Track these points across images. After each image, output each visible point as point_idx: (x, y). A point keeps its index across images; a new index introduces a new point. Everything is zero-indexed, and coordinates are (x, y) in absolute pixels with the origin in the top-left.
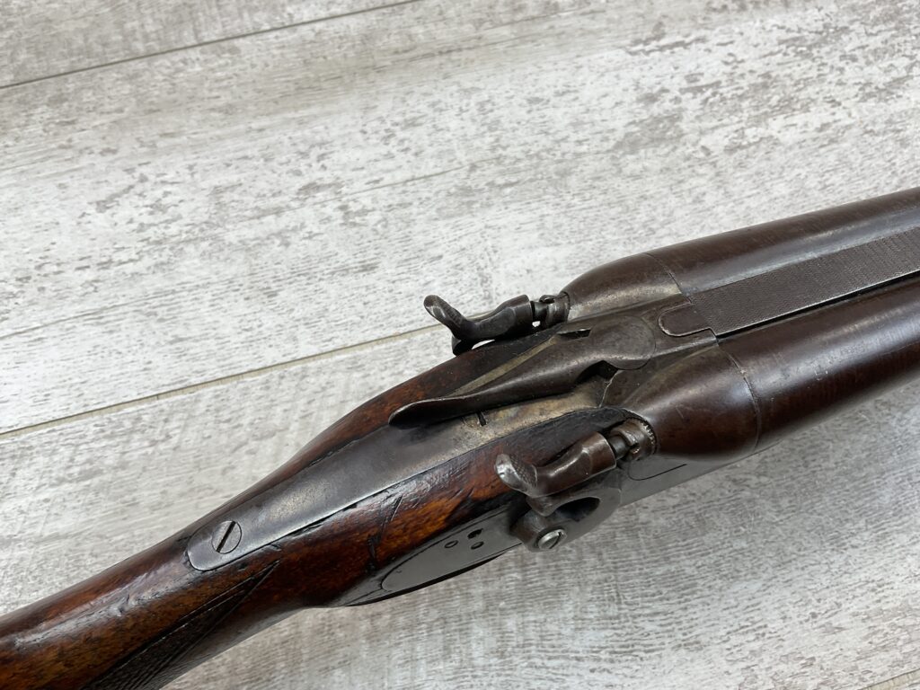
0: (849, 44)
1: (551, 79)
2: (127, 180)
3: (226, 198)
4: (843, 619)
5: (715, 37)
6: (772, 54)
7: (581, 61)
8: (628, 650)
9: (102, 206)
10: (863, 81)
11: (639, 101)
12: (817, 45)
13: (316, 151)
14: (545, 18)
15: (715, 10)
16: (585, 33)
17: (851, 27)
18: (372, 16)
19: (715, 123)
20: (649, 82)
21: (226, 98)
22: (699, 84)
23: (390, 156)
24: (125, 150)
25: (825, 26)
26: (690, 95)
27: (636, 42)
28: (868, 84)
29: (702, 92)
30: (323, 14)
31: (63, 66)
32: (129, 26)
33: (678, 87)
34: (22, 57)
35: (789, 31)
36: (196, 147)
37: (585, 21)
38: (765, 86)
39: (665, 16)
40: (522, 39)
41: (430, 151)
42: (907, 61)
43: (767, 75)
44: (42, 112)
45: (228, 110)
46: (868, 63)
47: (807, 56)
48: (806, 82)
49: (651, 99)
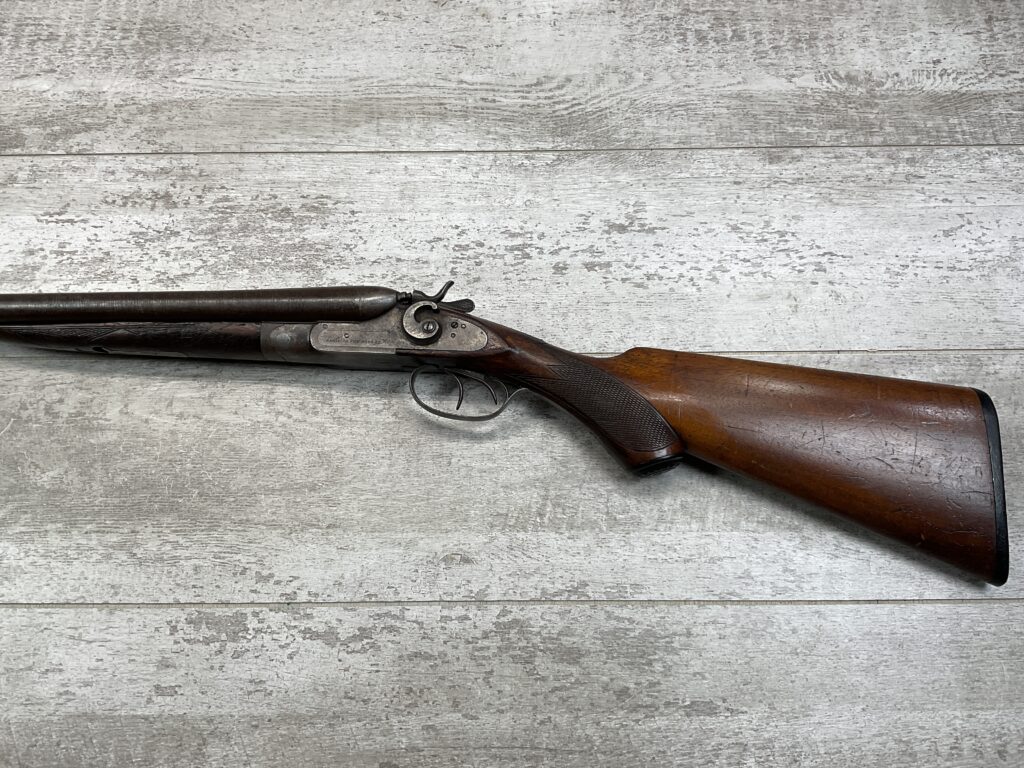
0: (172, 244)
5: (94, 220)
6: (121, 240)
7: (7, 219)
10: (163, 271)
11: (24, 252)
12: (152, 240)
15: (106, 202)
16: (22, 200)
17: (182, 233)
19: (57, 277)
20: (36, 243)
22: (64, 250)
25: (166, 229)
26: (54, 255)
27: (45, 214)
28: (164, 273)
29: (62, 255)
33: (51, 249)
35: (142, 226)
37: (26, 192)
38: (102, 260)
39: (74, 200)
42: (200, 263)
43: (108, 254)
46: (175, 260)
47: (141, 246)
48: (128, 263)
49: (31, 253)
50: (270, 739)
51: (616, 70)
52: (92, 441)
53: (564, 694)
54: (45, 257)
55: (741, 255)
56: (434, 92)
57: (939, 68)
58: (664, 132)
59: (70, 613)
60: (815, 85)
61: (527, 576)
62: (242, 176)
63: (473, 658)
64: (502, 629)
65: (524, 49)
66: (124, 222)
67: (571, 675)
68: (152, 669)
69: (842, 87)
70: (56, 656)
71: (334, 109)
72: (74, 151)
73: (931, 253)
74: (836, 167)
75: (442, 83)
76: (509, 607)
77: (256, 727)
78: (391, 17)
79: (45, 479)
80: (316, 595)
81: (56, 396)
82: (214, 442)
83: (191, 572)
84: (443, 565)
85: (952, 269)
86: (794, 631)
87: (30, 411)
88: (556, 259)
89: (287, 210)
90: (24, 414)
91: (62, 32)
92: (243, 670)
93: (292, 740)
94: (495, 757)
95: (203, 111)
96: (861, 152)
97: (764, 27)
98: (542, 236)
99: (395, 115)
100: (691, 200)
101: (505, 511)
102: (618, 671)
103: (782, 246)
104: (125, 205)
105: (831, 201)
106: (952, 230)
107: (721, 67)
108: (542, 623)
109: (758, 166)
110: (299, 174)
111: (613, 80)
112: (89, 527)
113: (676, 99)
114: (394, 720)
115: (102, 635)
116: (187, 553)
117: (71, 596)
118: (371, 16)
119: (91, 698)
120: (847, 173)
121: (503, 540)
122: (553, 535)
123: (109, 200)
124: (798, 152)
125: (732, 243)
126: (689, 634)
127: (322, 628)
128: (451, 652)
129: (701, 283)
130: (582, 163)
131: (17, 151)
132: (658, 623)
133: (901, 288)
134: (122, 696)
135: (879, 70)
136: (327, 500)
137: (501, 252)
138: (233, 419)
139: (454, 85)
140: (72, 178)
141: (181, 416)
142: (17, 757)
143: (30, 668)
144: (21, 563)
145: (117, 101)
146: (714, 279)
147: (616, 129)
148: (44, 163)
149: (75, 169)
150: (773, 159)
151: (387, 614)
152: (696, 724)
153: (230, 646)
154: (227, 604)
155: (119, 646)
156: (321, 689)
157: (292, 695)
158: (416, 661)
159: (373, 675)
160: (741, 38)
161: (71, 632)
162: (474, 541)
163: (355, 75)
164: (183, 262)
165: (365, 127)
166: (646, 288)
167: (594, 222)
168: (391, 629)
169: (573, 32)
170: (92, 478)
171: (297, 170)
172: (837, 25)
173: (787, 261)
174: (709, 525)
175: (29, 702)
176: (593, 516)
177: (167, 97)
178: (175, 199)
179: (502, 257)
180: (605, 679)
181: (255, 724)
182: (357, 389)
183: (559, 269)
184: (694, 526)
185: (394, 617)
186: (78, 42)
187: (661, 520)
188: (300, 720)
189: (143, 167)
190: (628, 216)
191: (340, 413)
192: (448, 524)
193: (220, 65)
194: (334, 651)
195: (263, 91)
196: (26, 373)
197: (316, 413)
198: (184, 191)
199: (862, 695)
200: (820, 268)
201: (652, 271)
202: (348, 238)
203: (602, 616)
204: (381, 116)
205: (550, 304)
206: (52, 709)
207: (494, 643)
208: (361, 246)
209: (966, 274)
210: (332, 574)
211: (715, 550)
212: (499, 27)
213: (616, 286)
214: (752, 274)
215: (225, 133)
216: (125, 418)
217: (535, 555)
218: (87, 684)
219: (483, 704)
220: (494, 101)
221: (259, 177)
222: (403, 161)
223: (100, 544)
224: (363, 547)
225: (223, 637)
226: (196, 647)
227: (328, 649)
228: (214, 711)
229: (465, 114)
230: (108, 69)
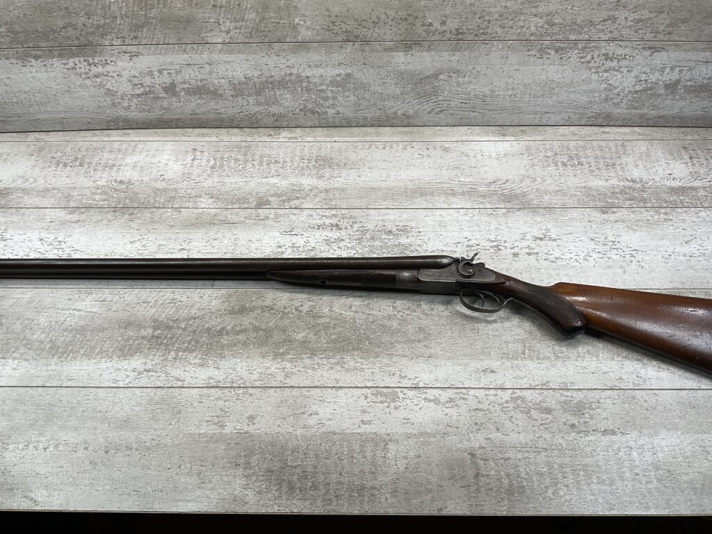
0: (342, 244)
1: (258, 236)
2: (140, 238)
3: (161, 247)
4: (254, 372)
5: (306, 235)
7: (267, 233)
8: (203, 365)
9: (131, 242)
12: (333, 243)
13: (189, 241)
14: (263, 220)
16: (273, 226)
17: (346, 240)
18: (219, 210)
20: (282, 243)
21: (172, 223)
23: (206, 246)
24: (142, 231)
25: (339, 238)
27: (284, 232)
30: (207, 207)
31: (136, 206)
32: (157, 199)
34: (127, 201)
35: (328, 237)
36: (159, 234)
37: (274, 223)
38: (312, 250)
39: (296, 226)
40: (255, 224)
41: (217, 247)
42: (355, 252)
44: (127, 216)
45: (172, 226)
46: (344, 250)
47: (329, 245)
48: (324, 251)
49: (280, 247)
50: (417, 443)
51: (528, 177)
52: (319, 322)
53: (547, 426)
54: (286, 249)
55: (597, 250)
56: (449, 185)
57: (672, 177)
58: (554, 201)
59: (318, 391)
60: (618, 183)
61: (522, 378)
62: (369, 218)
63: (503, 411)
64: (514, 399)
65: (486, 168)
66: (320, 235)
67: (548, 418)
68: (359, 414)
69: (630, 184)
70: (315, 408)
71: (406, 192)
72: (293, 207)
73: (681, 250)
74: (632, 216)
75: (451, 182)
76: (515, 391)
77: (409, 437)
78: (425, 156)
79: (300, 336)
80: (428, 384)
81: (299, 304)
82: (372, 322)
83: (370, 374)
84: (482, 373)
85: (691, 256)
86: (646, 401)
87: (289, 310)
88: (513, 251)
89: (390, 232)
90: (286, 311)
91: (281, 160)
92: (400, 414)
93: (426, 443)
94: (520, 451)
95: (348, 192)
96: (643, 210)
97: (592, 160)
98: (505, 242)
99: (432, 194)
100: (570, 228)
101: (506, 352)
102: (569, 417)
103: (614, 247)
104: (319, 228)
105: (633, 229)
106: (688, 241)
107: (575, 176)
108: (532, 397)
109: (598, 215)
110: (393, 218)
111: (528, 181)
112: (322, 356)
113: (557, 189)
114: (471, 436)
115: (334, 400)
116: (368, 367)
117: (318, 384)
118: (416, 155)
119: (333, 426)
120: (638, 218)
121: (508, 364)
122: (530, 362)
123: (312, 226)
124: (614, 209)
125: (592, 245)
126: (599, 402)
127: (432, 398)
128: (492, 409)
129: (581, 261)
130: (519, 213)
131: (268, 207)
132: (584, 398)
133: (670, 264)
134: (347, 425)
135: (645, 178)
136: (426, 346)
137: (488, 248)
138: (379, 314)
139: (457, 183)
140: (294, 218)
141: (356, 312)
142: (302, 450)
143: (303, 413)
144: (293, 370)
145: (309, 188)
146: (586, 259)
147: (532, 200)
148: (280, 212)
149: (294, 214)
150: (604, 213)
151: (461, 393)
152: (607, 439)
153: (392, 404)
154: (388, 387)
155: (342, 404)
156: (436, 422)
157: (423, 424)
158: (477, 411)
159: (459, 417)
160: (582, 165)
161: (320, 399)
162: (495, 364)
163: (413, 179)
164: (348, 252)
165: (419, 199)
166: (556, 263)
167: (528, 236)
168: (463, 399)
169: (507, 162)
170: (320, 336)
171: (393, 215)
172: (624, 160)
173: (617, 253)
174: (601, 359)
175: (304, 427)
176: (547, 354)
177: (332, 186)
178: (341, 226)
179: (489, 250)
180: (564, 420)
181: (409, 436)
182: (432, 302)
183: (516, 255)
184: (594, 359)
185: (464, 394)
186: (289, 164)
187: (579, 356)
188: (429, 435)
189: (325, 214)
190: (543, 234)
191: (426, 311)
192: (482, 357)
193: (353, 175)
194: (440, 407)
195: (374, 185)
196: (284, 294)
197: (415, 312)
198: (344, 223)
199: (680, 427)
200: (632, 256)
201: (557, 256)
202: (419, 242)
203: (559, 395)
204: (426, 195)
205: (513, 269)
206: (315, 430)
207: (511, 405)
208: (425, 245)
209: (698, 259)
210: (432, 377)
211: (606, 369)
212: (473, 160)
213: (542, 262)
214: (603, 258)
215: (359, 201)
216: (332, 313)
217: (524, 370)
218: (330, 420)
219: (510, 430)
220: (475, 189)
221: (376, 218)
222: (438, 212)
223: (328, 363)
224: (445, 365)
225: (389, 400)
226: (377, 404)
227: (436, 406)
228: (389, 431)
229: (463, 194)
230: (303, 175)
